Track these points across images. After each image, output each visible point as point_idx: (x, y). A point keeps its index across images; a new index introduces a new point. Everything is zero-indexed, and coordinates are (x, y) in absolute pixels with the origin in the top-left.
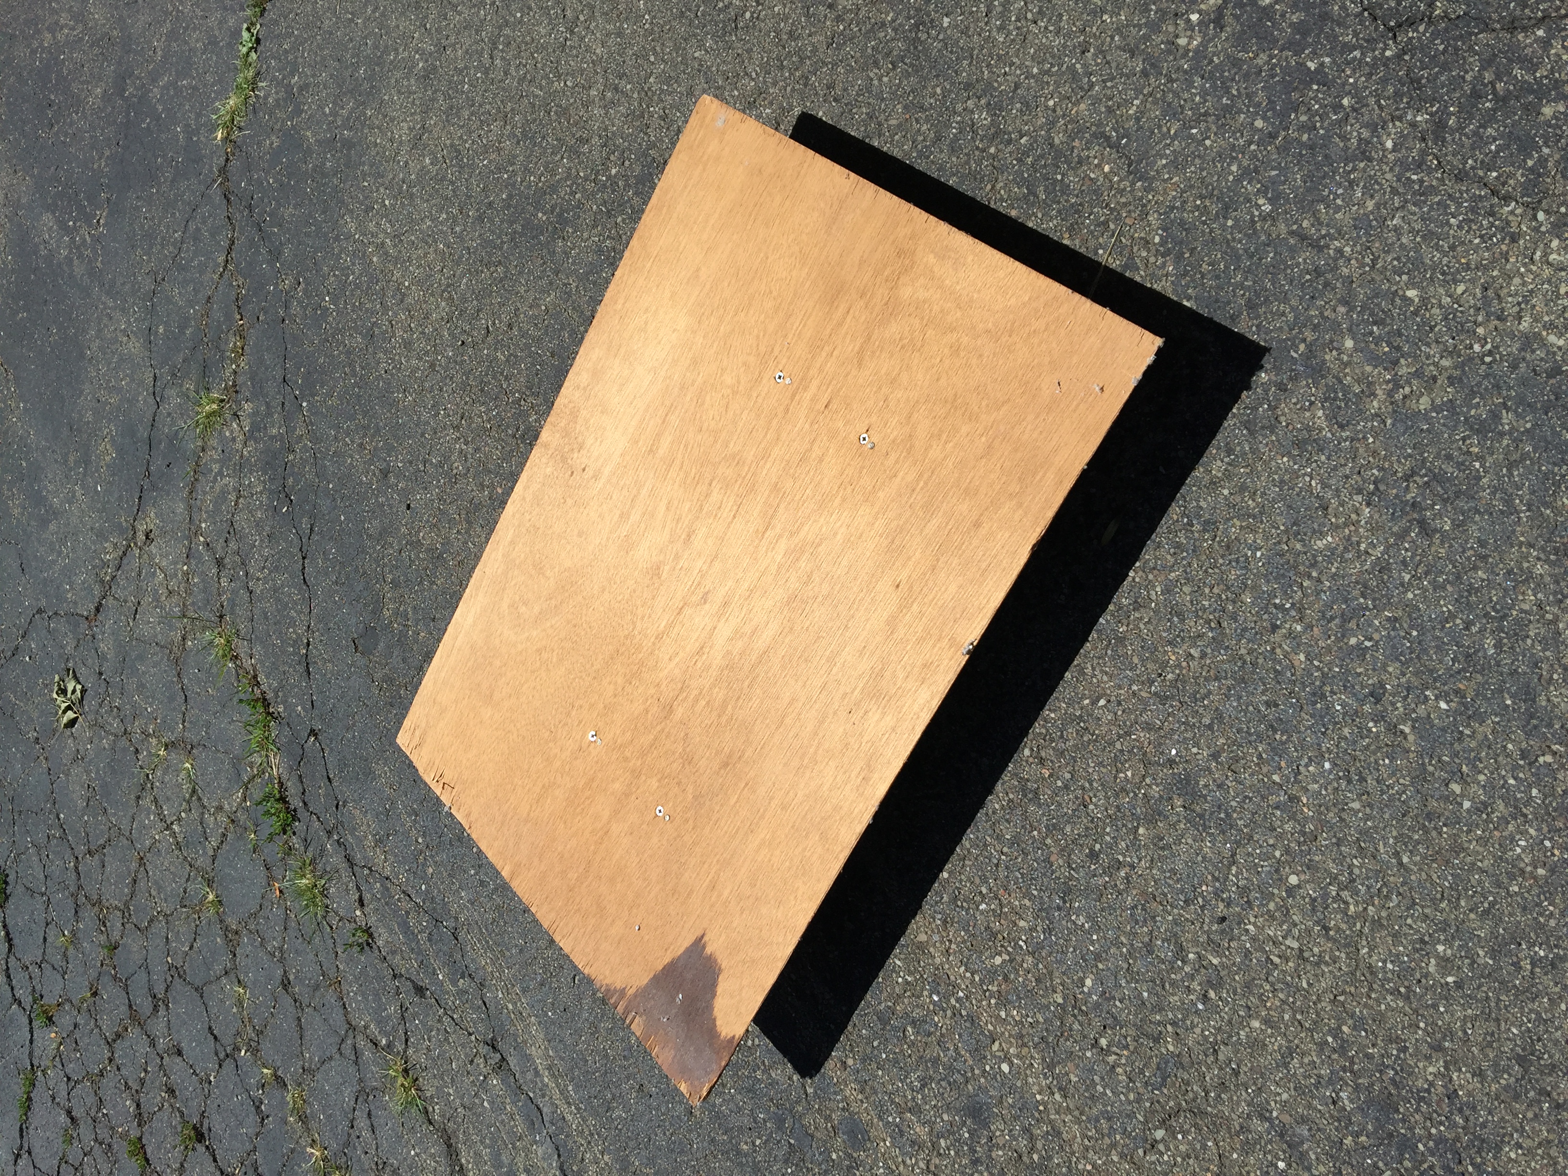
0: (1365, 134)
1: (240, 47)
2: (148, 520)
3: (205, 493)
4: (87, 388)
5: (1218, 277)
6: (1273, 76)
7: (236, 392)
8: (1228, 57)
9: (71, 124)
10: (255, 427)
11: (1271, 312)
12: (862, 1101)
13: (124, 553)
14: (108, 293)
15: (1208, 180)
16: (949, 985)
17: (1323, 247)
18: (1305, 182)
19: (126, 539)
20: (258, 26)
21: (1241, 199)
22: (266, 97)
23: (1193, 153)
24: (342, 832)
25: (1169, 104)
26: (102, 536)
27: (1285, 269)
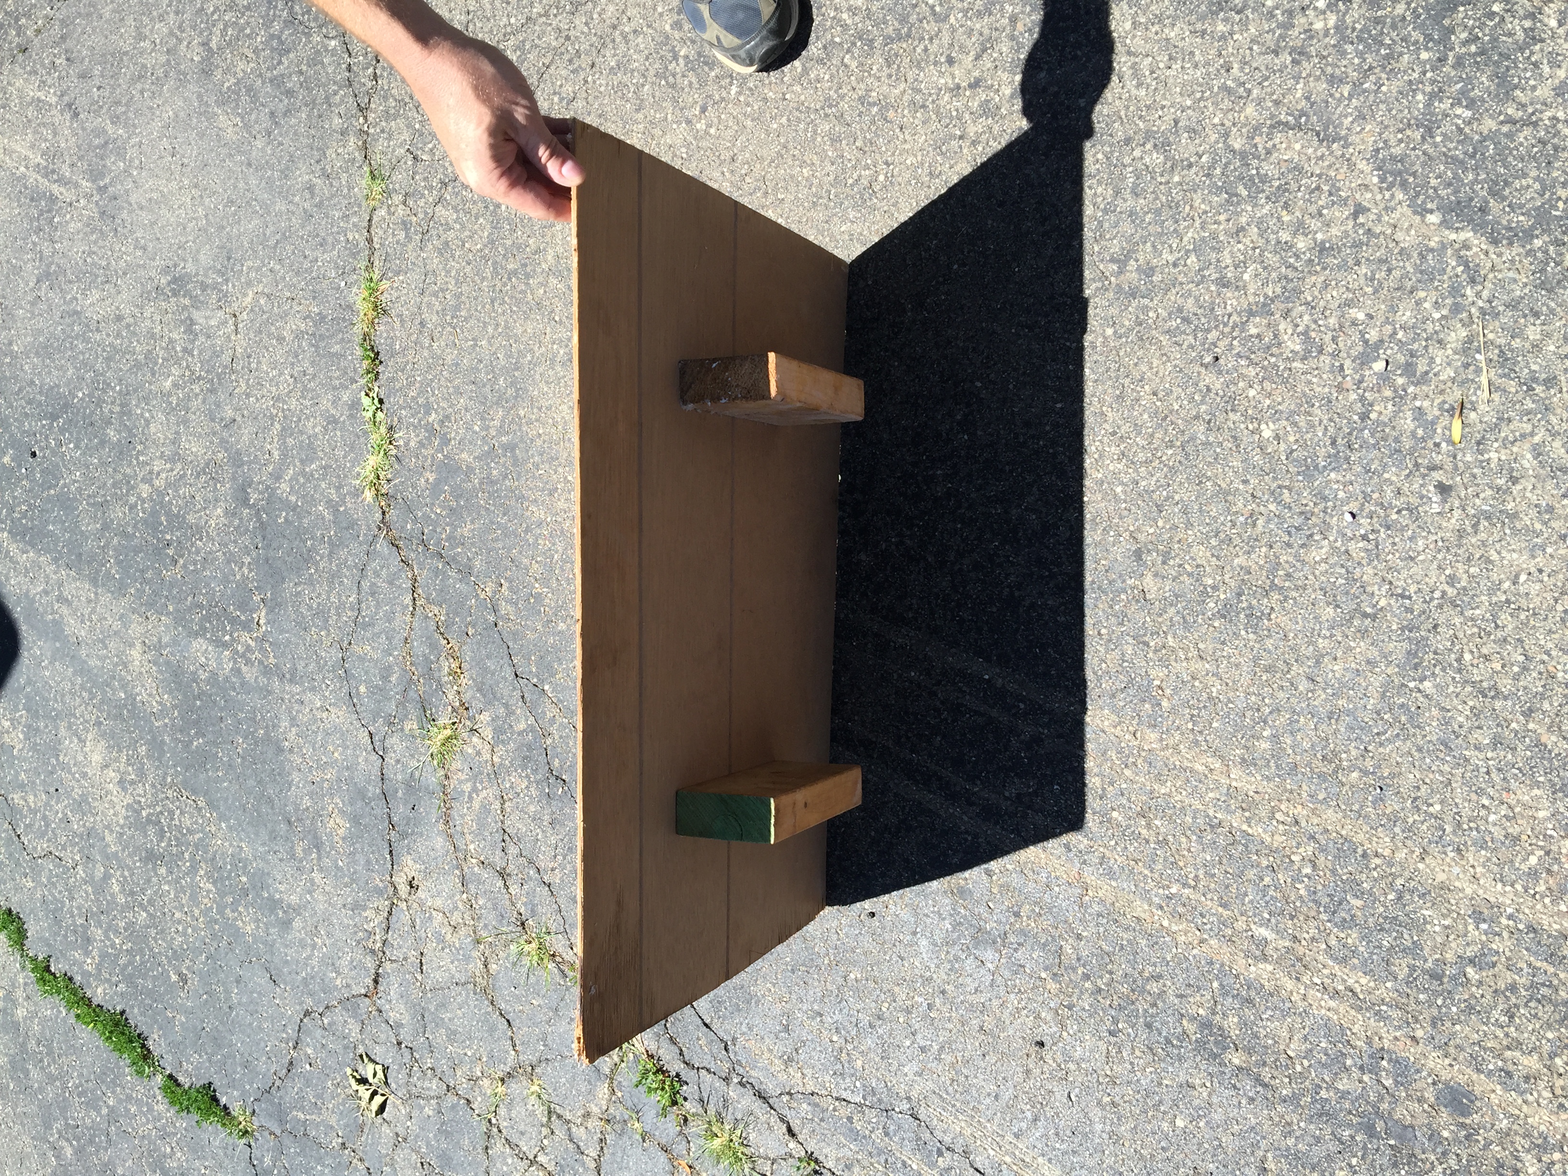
0: (1527, 24)
1: (364, 414)
2: (406, 869)
3: (463, 816)
4: (295, 777)
5: (1450, 184)
6: (1419, 16)
7: (467, 709)
8: (1369, 19)
9: (198, 552)
10: (498, 731)
11: (1516, 190)
12: (1451, 1065)
13: (390, 913)
14: (291, 681)
15: (1400, 116)
16: (1492, 907)
17: (1536, 122)
18: (1492, 81)
19: (388, 898)
20: (376, 389)
21: (1440, 117)
22: (407, 444)
23: (1374, 102)
24: (741, 1071)
25: (1332, 76)
26: (357, 907)
27: (1511, 153)
